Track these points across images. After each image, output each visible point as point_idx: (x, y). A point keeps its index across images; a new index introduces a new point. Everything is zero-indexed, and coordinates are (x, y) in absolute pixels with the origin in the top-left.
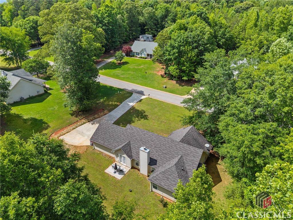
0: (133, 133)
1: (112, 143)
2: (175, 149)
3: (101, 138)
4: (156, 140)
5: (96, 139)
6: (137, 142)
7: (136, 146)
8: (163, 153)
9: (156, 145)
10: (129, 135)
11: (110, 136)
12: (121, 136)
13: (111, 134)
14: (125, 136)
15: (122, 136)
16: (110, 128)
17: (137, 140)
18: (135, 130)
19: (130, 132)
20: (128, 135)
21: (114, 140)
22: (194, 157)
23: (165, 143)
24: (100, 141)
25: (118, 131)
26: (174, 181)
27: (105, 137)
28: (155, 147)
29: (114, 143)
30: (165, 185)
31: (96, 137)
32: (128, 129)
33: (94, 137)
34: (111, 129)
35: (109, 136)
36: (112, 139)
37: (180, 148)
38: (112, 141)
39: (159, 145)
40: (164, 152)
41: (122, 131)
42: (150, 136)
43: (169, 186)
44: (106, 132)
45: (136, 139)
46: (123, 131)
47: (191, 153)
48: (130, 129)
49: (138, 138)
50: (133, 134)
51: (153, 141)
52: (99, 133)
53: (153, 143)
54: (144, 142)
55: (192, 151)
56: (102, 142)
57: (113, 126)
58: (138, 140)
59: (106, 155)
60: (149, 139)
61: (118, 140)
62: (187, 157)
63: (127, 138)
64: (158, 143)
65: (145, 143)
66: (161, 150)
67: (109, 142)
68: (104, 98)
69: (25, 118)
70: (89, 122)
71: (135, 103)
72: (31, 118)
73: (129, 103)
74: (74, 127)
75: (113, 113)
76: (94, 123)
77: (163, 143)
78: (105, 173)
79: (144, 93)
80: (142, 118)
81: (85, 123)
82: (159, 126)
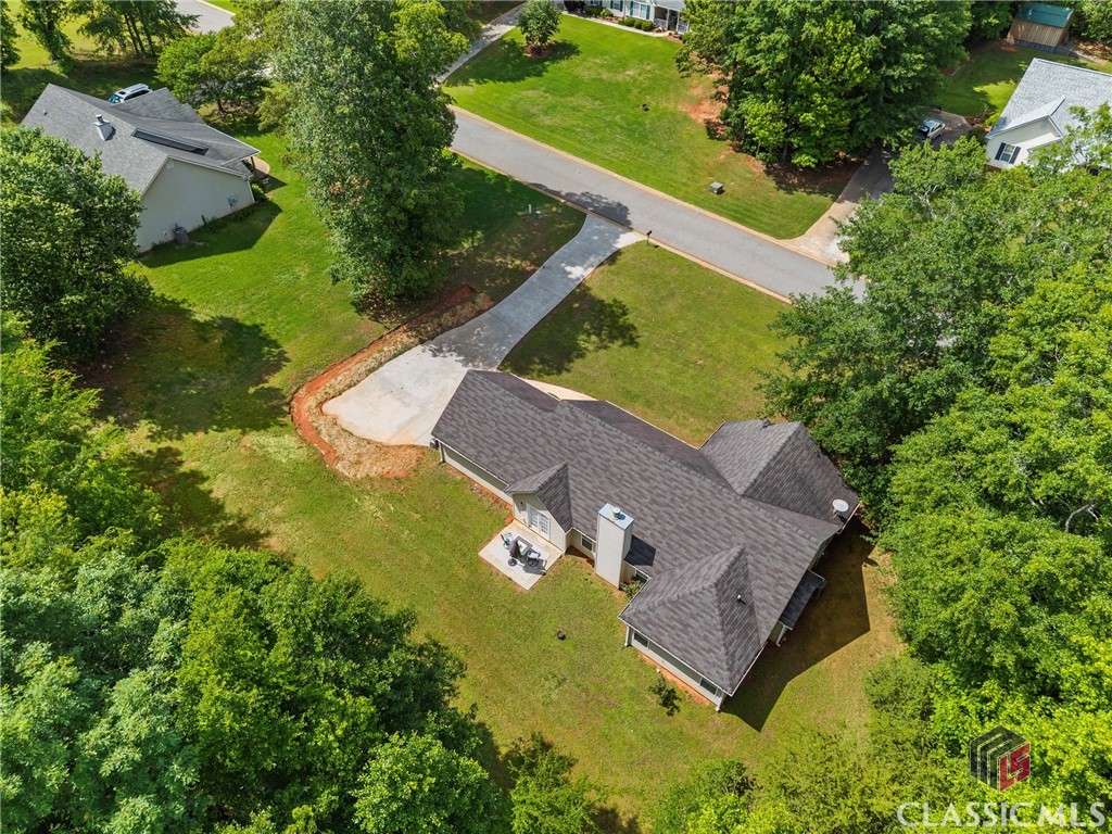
0: (578, 435)
1: (504, 460)
2: (722, 520)
3: (468, 436)
4: (659, 478)
5: (451, 436)
6: (589, 471)
7: (588, 485)
8: (678, 527)
9: (659, 495)
10: (565, 441)
11: (499, 435)
12: (535, 440)
13: (502, 427)
14: (549, 442)
15: (541, 440)
16: (498, 401)
17: (591, 466)
18: (585, 425)
19: (566, 428)
20: (560, 443)
21: (511, 452)
22: (786, 560)
23: (689, 492)
24: (463, 445)
25: (527, 421)
26: (705, 638)
27: (481, 434)
28: (654, 501)
29: (511, 462)
30: (675, 647)
31: (451, 430)
32: (563, 419)
33: (442, 426)
34: (502, 409)
35: (495, 432)
36: (507, 445)
37: (742, 522)
38: (507, 453)
39: (669, 496)
40: (683, 524)
41: (540, 422)
42: (638, 457)
43: (687, 651)
44: (485, 415)
45: (589, 461)
46: (543, 425)
47: (776, 544)
48: (567, 419)
49: (596, 460)
50: (577, 441)
51: (647, 482)
52: (461, 417)
53: (646, 485)
54: (614, 475)
55: (781, 540)
56: (472, 451)
57: (509, 396)
58: (596, 466)
59: (482, 491)
60: (634, 467)
61: (525, 453)
62: (764, 560)
63: (555, 450)
64: (663, 486)
65: (620, 480)
66: (672, 518)
67: (495, 455)
68: (473, 235)
69: (200, 317)
70: (422, 342)
71: (591, 270)
72: (222, 318)
73: (568, 269)
74: (371, 363)
75: (505, 307)
76: (440, 350)
77: (683, 494)
78: (481, 560)
79: (629, 218)
80: (612, 338)
81: (407, 348)
82: (674, 383)
